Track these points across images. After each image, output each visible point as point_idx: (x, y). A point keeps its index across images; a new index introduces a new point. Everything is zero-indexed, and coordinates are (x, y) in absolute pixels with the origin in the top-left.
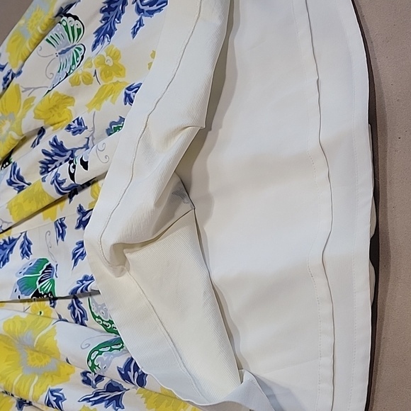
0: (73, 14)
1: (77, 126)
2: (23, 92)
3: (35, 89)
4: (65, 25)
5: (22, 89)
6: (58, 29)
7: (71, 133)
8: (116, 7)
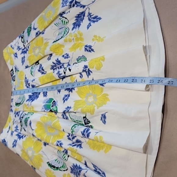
1: (66, 56)
2: (44, 40)
4: (62, 20)
7: (64, 58)
8: (81, 17)
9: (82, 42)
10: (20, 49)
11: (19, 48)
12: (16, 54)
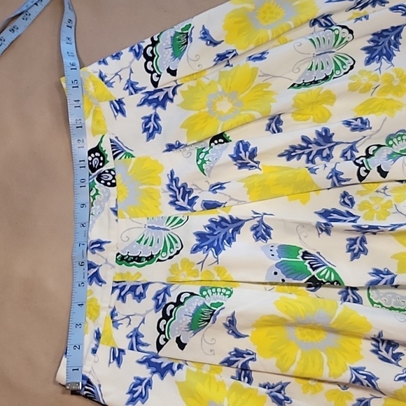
0: (350, 28)
1: (360, 124)
2: (259, 76)
3: (274, 76)
4: (337, 33)
5: (259, 73)
6: (328, 35)
7: (349, 128)
8: (388, 36)
9: (395, 98)
10: (136, 91)
11: (132, 87)
12: (120, 102)
